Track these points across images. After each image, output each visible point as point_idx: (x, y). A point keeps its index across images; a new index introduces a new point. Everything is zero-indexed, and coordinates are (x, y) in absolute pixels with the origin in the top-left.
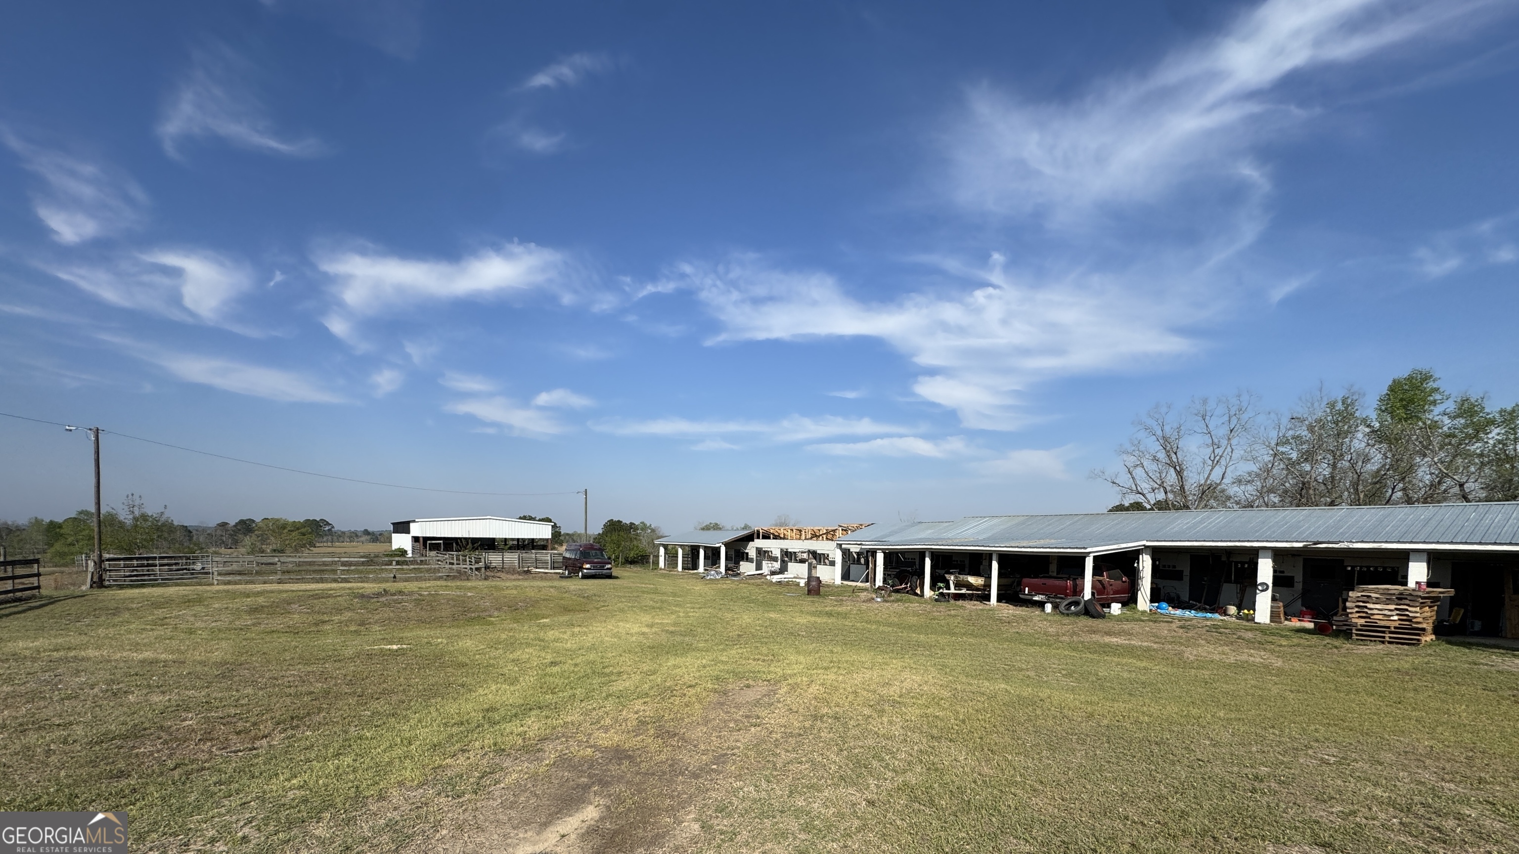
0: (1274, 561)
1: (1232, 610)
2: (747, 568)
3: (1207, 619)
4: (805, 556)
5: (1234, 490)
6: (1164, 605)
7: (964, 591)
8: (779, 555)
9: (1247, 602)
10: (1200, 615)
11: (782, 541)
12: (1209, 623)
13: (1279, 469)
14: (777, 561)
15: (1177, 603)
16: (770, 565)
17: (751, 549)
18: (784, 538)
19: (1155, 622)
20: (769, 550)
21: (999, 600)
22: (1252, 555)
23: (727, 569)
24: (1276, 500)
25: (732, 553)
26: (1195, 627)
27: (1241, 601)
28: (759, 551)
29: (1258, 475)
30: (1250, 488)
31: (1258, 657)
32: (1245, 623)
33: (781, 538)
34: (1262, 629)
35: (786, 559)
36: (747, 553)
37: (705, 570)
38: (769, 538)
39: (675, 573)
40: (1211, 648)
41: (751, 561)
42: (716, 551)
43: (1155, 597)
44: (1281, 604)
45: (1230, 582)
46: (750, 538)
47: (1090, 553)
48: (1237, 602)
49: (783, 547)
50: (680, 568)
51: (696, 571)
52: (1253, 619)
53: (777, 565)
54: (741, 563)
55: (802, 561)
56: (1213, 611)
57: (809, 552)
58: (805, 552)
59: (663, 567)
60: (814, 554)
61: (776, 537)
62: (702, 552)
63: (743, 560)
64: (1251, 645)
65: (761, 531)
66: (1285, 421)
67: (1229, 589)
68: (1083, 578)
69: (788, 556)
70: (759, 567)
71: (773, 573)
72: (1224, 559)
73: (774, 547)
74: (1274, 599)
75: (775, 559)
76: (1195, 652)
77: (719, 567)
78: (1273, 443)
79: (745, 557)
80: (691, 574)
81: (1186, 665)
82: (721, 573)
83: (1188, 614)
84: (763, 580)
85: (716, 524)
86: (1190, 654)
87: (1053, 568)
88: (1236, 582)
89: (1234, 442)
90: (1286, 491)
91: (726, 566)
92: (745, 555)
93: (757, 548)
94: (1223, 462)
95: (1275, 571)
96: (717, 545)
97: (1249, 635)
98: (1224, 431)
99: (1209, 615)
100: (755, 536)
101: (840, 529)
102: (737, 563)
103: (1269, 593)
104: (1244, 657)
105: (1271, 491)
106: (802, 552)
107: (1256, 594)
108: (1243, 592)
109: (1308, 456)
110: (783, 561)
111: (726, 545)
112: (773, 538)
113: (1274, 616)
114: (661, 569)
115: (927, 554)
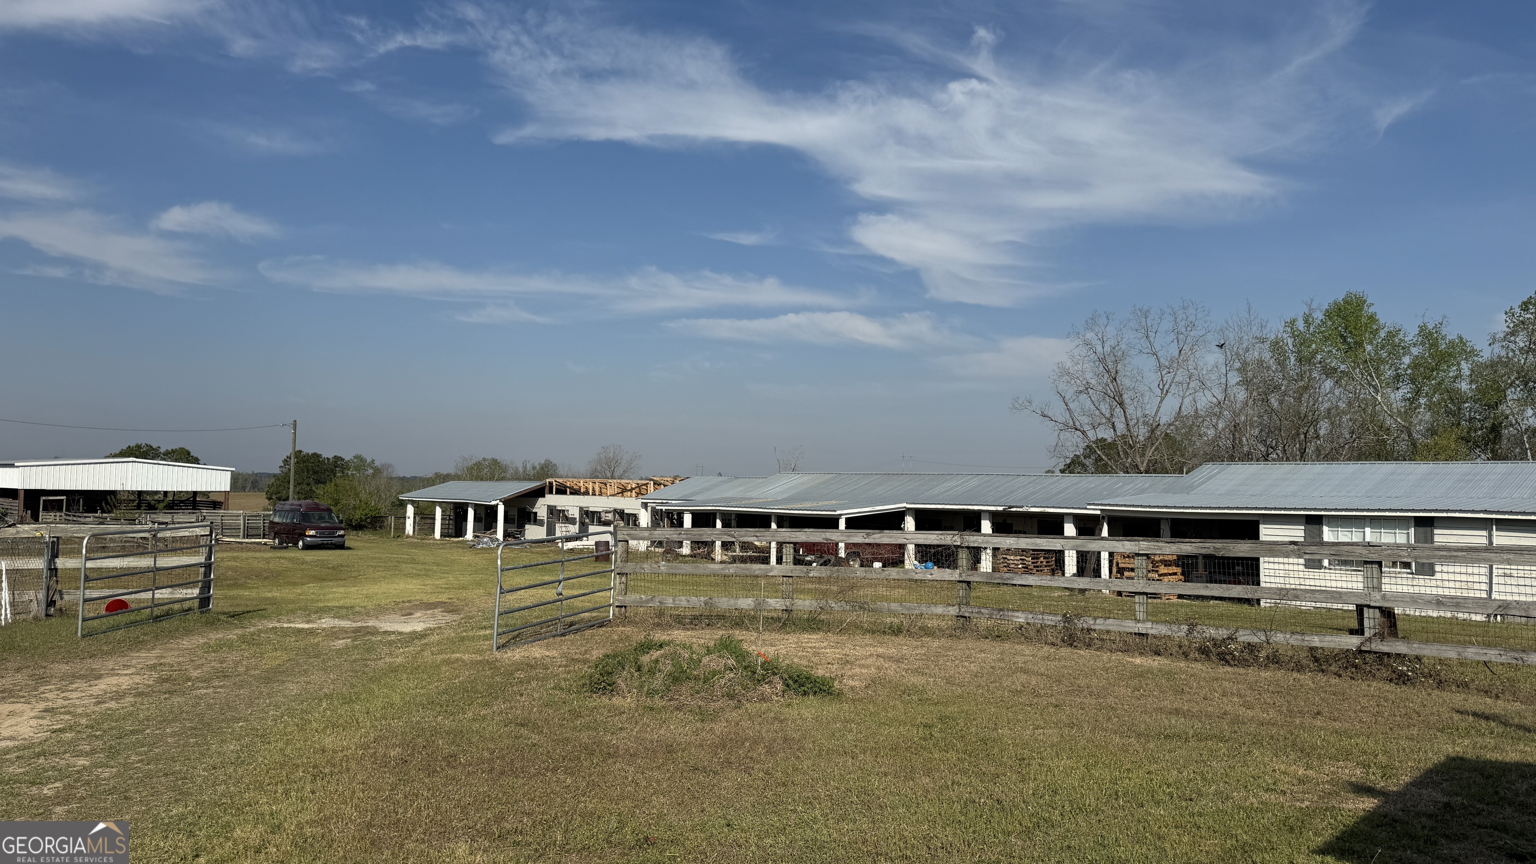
2: (533, 532)
4: (610, 517)
8: (577, 516)
11: (582, 497)
14: (574, 524)
16: (564, 529)
17: (541, 508)
18: (586, 493)
20: (563, 508)
22: (980, 515)
23: (506, 535)
25: (514, 513)
28: (552, 510)
33: (581, 494)
35: (587, 521)
36: (536, 513)
37: (475, 536)
38: (564, 493)
39: (431, 541)
41: (540, 523)
46: (540, 493)
49: (583, 505)
50: (437, 535)
51: (461, 539)
54: (527, 526)
57: (615, 511)
59: (411, 533)
60: (621, 514)
62: (471, 513)
63: (529, 522)
65: (554, 484)
69: (589, 517)
70: (551, 530)
71: (568, 539)
73: (571, 504)
75: (572, 521)
77: (495, 532)
79: (533, 519)
80: (453, 542)
82: (498, 540)
84: (553, 548)
91: (505, 531)
92: (532, 515)
93: (548, 506)
96: (493, 503)
100: (547, 490)
102: (521, 526)
106: (607, 512)
110: (582, 523)
111: (506, 502)
112: (571, 493)
114: (408, 536)
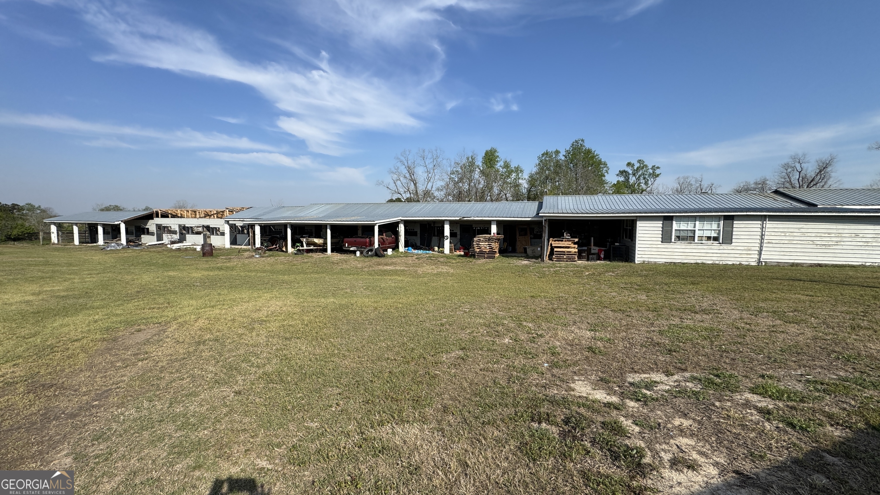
0: (450, 226)
1: (436, 248)
2: (148, 240)
3: (427, 254)
4: (200, 229)
5: (436, 194)
6: (410, 248)
7: (312, 247)
8: (177, 229)
9: (441, 245)
10: (425, 252)
11: (180, 219)
12: (427, 256)
13: (451, 185)
14: (176, 234)
15: (416, 248)
16: (170, 237)
17: (152, 225)
18: (182, 217)
19: (406, 257)
20: (168, 225)
21: (332, 251)
22: (442, 222)
23: (128, 241)
24: (451, 199)
25: (133, 229)
26: (422, 258)
27: (439, 244)
28: (159, 227)
29: (445, 187)
30: (442, 193)
31: (445, 269)
32: (441, 254)
33: (178, 217)
34: (447, 257)
35: (184, 232)
36: (148, 229)
37: (105, 243)
38: (167, 217)
39: (72, 247)
40: (428, 267)
41: (152, 234)
42: (117, 228)
43: (406, 245)
44: (453, 245)
45: (435, 236)
46: (150, 217)
47: (376, 224)
48: (438, 245)
49: (180, 223)
50: (76, 242)
51: (95, 244)
52: (444, 252)
53: (176, 237)
54: (142, 236)
55: (198, 233)
56: (429, 250)
57: (203, 226)
58: (200, 227)
60: (208, 228)
61: (174, 216)
62: (100, 230)
63: (144, 234)
64: (442, 264)
65: (159, 212)
66: (453, 163)
67: (435, 239)
68: (374, 237)
69: (185, 230)
70: (160, 238)
71: (173, 243)
72: (432, 225)
73: (173, 223)
74: (450, 243)
75: (175, 232)
76: (422, 270)
77: (120, 240)
78: (449, 174)
79: (147, 232)
80: (89, 247)
81: (419, 276)
82: (122, 244)
83: (420, 252)
84: (164, 248)
85: (117, 206)
86: (420, 271)
87: (360, 232)
88: (437, 236)
89: (435, 171)
90: (454, 195)
91: (127, 239)
92: (146, 230)
93: (156, 225)
94: (432, 180)
95: (450, 230)
96: (116, 223)
97: (442, 260)
98: (431, 166)
99: (428, 252)
100: (155, 215)
101: (227, 210)
102: (138, 237)
103: (449, 240)
104: (440, 270)
105: (449, 195)
106: (198, 227)
107: (444, 241)
108: (440, 240)
109: (461, 180)
110: (181, 234)
111: (126, 222)
112: (171, 217)
113: (451, 250)
115: (288, 226)
